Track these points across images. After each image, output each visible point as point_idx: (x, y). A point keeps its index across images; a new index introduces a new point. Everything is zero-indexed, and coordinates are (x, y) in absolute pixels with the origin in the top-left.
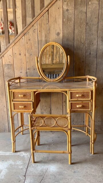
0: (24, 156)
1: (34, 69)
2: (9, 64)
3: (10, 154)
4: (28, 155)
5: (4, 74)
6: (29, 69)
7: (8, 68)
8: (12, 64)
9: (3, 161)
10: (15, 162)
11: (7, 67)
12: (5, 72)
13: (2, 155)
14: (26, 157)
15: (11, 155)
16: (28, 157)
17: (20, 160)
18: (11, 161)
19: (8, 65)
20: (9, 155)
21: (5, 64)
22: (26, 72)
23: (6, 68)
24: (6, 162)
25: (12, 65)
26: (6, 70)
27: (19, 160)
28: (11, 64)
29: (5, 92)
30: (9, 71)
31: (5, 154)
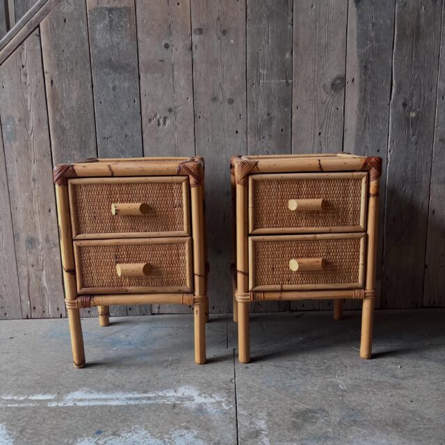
0: (201, 409)
1: (224, 32)
2: (116, 9)
3: (130, 399)
4: (219, 403)
5: (94, 52)
6: (200, 31)
7: (111, 27)
8: (126, 5)
9: (99, 433)
10: (161, 438)
11: (106, 22)
12: (96, 47)
13: (92, 404)
14: (211, 410)
15: (135, 406)
16: (225, 413)
17: (187, 428)
18: (144, 432)
19: (110, 10)
20: (128, 407)
21: (96, 9)
22: (188, 43)
23: (99, 26)
24: (119, 439)
25: (127, 9)
26: (101, 36)
27: (180, 428)
28: (123, 6)
29: (93, 138)
30: (115, 40)
31: (106, 400)
